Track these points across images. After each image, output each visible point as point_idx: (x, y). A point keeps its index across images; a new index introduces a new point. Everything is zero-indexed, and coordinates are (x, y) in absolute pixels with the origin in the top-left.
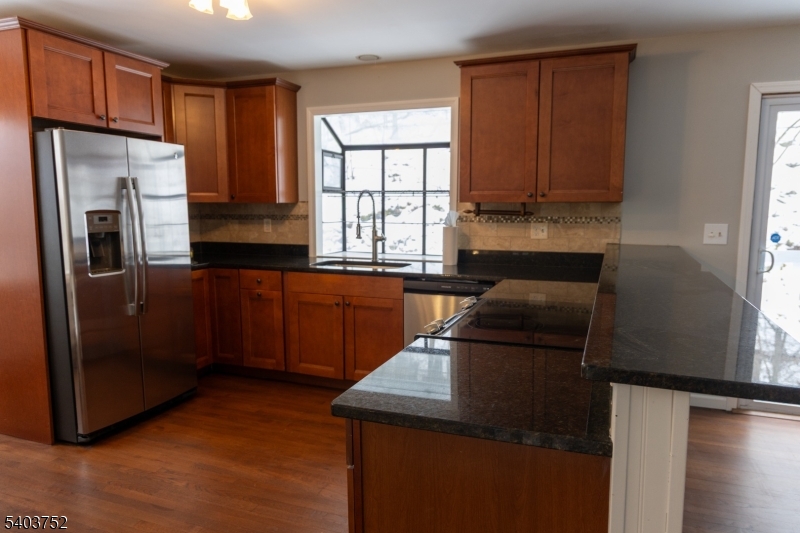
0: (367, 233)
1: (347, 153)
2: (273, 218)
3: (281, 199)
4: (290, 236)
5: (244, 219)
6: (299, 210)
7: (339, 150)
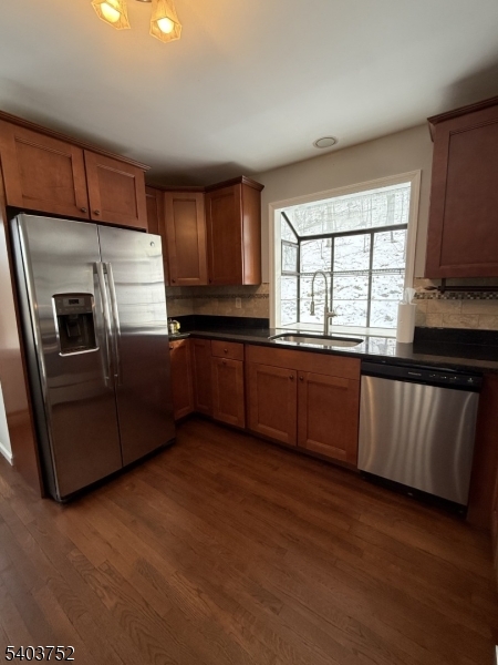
0: (320, 310)
1: (302, 243)
2: (242, 296)
3: (247, 281)
4: (255, 311)
5: (222, 298)
6: (261, 290)
7: (296, 241)
